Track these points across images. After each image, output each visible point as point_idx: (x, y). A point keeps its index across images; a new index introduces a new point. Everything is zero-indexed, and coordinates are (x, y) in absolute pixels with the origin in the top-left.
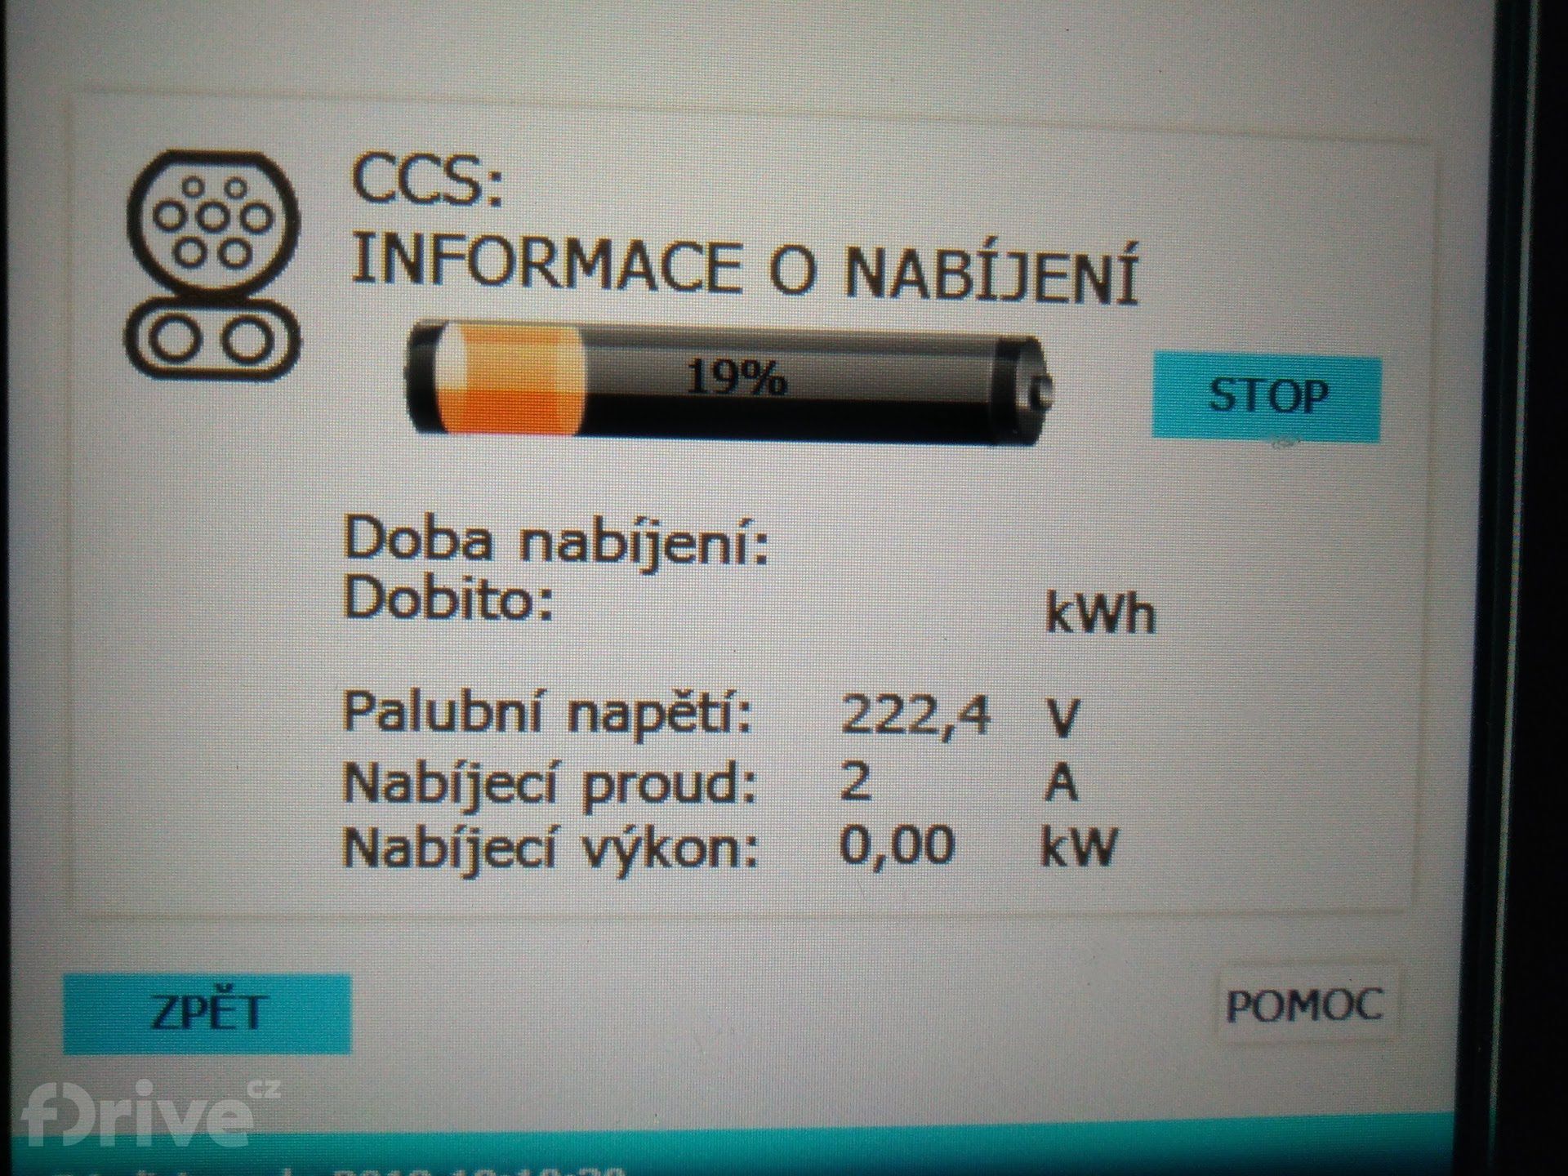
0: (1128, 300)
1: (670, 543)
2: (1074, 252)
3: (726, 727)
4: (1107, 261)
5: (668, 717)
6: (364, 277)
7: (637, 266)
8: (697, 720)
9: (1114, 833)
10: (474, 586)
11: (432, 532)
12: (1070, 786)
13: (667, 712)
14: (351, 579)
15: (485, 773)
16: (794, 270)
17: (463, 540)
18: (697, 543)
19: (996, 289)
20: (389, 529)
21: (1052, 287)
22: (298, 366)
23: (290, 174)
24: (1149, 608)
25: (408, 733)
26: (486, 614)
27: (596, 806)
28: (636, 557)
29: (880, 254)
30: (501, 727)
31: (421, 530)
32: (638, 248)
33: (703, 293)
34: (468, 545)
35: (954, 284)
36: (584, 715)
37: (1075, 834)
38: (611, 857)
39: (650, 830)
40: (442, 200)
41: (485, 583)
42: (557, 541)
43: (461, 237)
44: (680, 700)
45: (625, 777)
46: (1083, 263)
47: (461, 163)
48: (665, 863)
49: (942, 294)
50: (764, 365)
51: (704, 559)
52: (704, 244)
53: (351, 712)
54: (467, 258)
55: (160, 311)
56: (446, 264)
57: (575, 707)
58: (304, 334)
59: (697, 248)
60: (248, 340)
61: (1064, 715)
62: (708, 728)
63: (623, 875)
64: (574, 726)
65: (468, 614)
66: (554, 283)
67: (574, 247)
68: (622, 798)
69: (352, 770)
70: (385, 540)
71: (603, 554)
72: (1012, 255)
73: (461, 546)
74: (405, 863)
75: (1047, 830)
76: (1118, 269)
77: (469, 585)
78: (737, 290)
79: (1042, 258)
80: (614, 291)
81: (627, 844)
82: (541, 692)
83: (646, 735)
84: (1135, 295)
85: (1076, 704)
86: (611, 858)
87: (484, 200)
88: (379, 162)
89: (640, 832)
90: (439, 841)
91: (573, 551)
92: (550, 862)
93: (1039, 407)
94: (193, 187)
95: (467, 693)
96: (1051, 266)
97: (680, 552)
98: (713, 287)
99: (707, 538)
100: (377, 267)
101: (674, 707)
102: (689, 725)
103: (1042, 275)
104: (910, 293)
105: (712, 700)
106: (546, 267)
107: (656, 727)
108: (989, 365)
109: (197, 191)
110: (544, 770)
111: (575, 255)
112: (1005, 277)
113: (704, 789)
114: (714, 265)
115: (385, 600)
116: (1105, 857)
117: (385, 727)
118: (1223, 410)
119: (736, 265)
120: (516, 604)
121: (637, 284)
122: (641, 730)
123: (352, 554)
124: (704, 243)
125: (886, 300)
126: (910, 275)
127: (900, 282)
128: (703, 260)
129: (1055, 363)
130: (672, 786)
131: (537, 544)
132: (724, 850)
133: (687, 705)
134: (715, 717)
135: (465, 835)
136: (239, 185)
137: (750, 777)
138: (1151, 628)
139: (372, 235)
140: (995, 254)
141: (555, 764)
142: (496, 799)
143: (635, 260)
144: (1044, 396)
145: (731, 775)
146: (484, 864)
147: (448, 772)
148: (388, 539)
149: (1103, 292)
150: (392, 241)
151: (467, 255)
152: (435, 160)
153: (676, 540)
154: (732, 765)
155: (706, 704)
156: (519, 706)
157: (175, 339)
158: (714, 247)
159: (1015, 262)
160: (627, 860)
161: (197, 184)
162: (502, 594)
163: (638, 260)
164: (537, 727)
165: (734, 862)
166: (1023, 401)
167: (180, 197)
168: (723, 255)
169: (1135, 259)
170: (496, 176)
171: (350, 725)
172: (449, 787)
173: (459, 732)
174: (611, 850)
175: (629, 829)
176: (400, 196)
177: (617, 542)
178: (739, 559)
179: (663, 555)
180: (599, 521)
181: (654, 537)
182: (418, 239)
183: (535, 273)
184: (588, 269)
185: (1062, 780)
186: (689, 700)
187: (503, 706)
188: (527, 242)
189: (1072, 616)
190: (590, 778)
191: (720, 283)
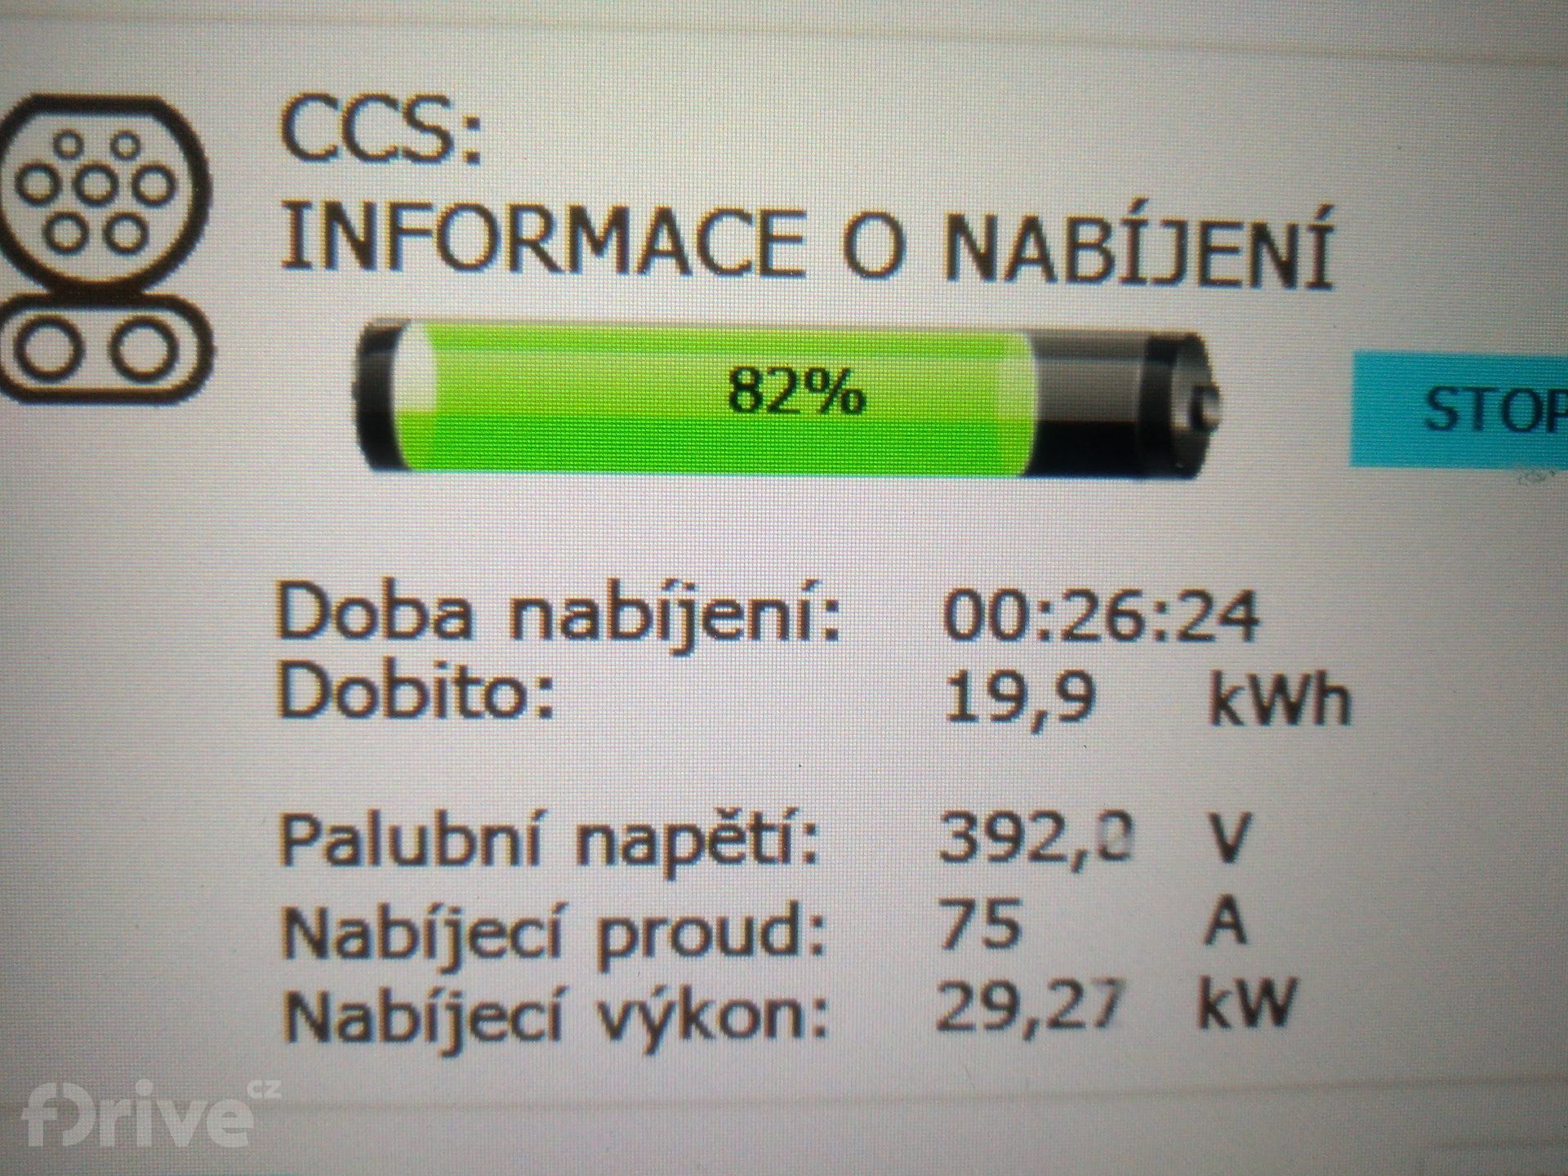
0: (1320, 283)
1: (710, 614)
2: (1249, 217)
3: (786, 857)
4: (1293, 231)
5: (709, 844)
6: (298, 261)
7: (664, 243)
8: (747, 848)
9: (1292, 985)
10: (450, 674)
11: (393, 603)
12: (1237, 927)
13: (707, 838)
14: (287, 667)
15: (468, 921)
16: (875, 246)
17: (434, 612)
18: (746, 614)
19: (1147, 269)
20: (335, 599)
21: (1220, 266)
22: (212, 385)
23: (198, 126)
24: (1342, 692)
25: (365, 870)
26: (466, 712)
27: (615, 963)
28: (665, 634)
29: (991, 223)
30: (488, 859)
31: (378, 600)
32: (664, 217)
33: (753, 278)
34: (440, 621)
35: (1090, 263)
36: (597, 843)
37: (1242, 987)
38: (635, 1025)
39: (686, 993)
40: (400, 157)
41: (463, 670)
42: (559, 613)
43: (425, 207)
44: (723, 822)
45: (651, 925)
46: (1261, 234)
47: (426, 106)
48: (706, 1033)
49: (1073, 276)
50: (834, 376)
51: (756, 633)
52: (754, 212)
53: (290, 843)
54: (435, 235)
55: (28, 313)
56: (407, 243)
57: (585, 833)
58: (218, 341)
59: (745, 217)
60: (144, 350)
61: (1230, 832)
62: (761, 858)
63: (652, 1049)
64: (583, 857)
65: (441, 712)
66: (552, 266)
67: (579, 217)
68: (649, 950)
69: (293, 917)
70: (330, 615)
71: (621, 630)
72: (1168, 224)
73: (431, 621)
74: (365, 1036)
75: (1206, 983)
76: (1307, 242)
77: (441, 673)
78: (799, 274)
79: (1207, 227)
80: (633, 277)
81: (656, 1011)
82: (539, 814)
83: (680, 870)
84: (1330, 275)
85: (1246, 820)
86: (636, 1029)
87: (457, 157)
88: (315, 109)
89: (674, 995)
90: (408, 1008)
91: (581, 626)
92: (556, 1033)
93: (1202, 427)
94: (68, 145)
95: (442, 816)
96: (1218, 238)
97: (723, 626)
98: (767, 270)
99: (758, 606)
100: (314, 248)
101: (716, 831)
102: (736, 855)
103: (1207, 250)
104: (1031, 275)
105: (766, 820)
106: (541, 246)
107: (692, 859)
108: (1136, 371)
109: (74, 149)
110: (546, 916)
111: (580, 229)
112: (1158, 252)
113: (757, 938)
114: (767, 239)
115: (331, 694)
116: (1280, 1015)
117: (334, 861)
118: (1443, 429)
119: (797, 240)
120: (505, 698)
121: (665, 267)
122: (673, 861)
123: (286, 633)
124: (754, 208)
125: (999, 284)
126: (1031, 251)
127: (1018, 260)
128: (753, 233)
129: (1223, 368)
130: (714, 936)
131: (532, 617)
132: (784, 1017)
133: (734, 828)
134: (771, 843)
135: (443, 1000)
136: (130, 141)
137: (818, 922)
138: (1345, 718)
139: (307, 205)
140: (1143, 223)
141: (560, 907)
142: (482, 954)
143: (660, 235)
144: (1209, 412)
145: (792, 920)
146: (469, 1039)
147: (419, 921)
148: (334, 613)
149: (1288, 273)
150: (335, 213)
151: (435, 232)
152: (390, 102)
153: (717, 610)
154: (794, 907)
155: (759, 826)
156: (511, 832)
157: (49, 349)
158: (767, 216)
159: (1171, 233)
160: (656, 1032)
161: (74, 141)
162: (487, 684)
163: (666, 235)
164: (534, 859)
165: (797, 1030)
166: (1181, 419)
167: (51, 159)
168: (779, 227)
169: (1329, 229)
170: (473, 123)
171: (288, 860)
172: (421, 939)
173: (432, 870)
174: (635, 1020)
175: (659, 991)
176: (344, 151)
177: (639, 614)
178: (802, 633)
179: (701, 630)
180: (615, 585)
181: (688, 605)
182: (369, 210)
183: (527, 254)
184: (598, 247)
185: (1227, 917)
186: (736, 822)
187: (490, 833)
188: (516, 212)
189: (1243, 704)
190: (606, 926)
191: (777, 263)
